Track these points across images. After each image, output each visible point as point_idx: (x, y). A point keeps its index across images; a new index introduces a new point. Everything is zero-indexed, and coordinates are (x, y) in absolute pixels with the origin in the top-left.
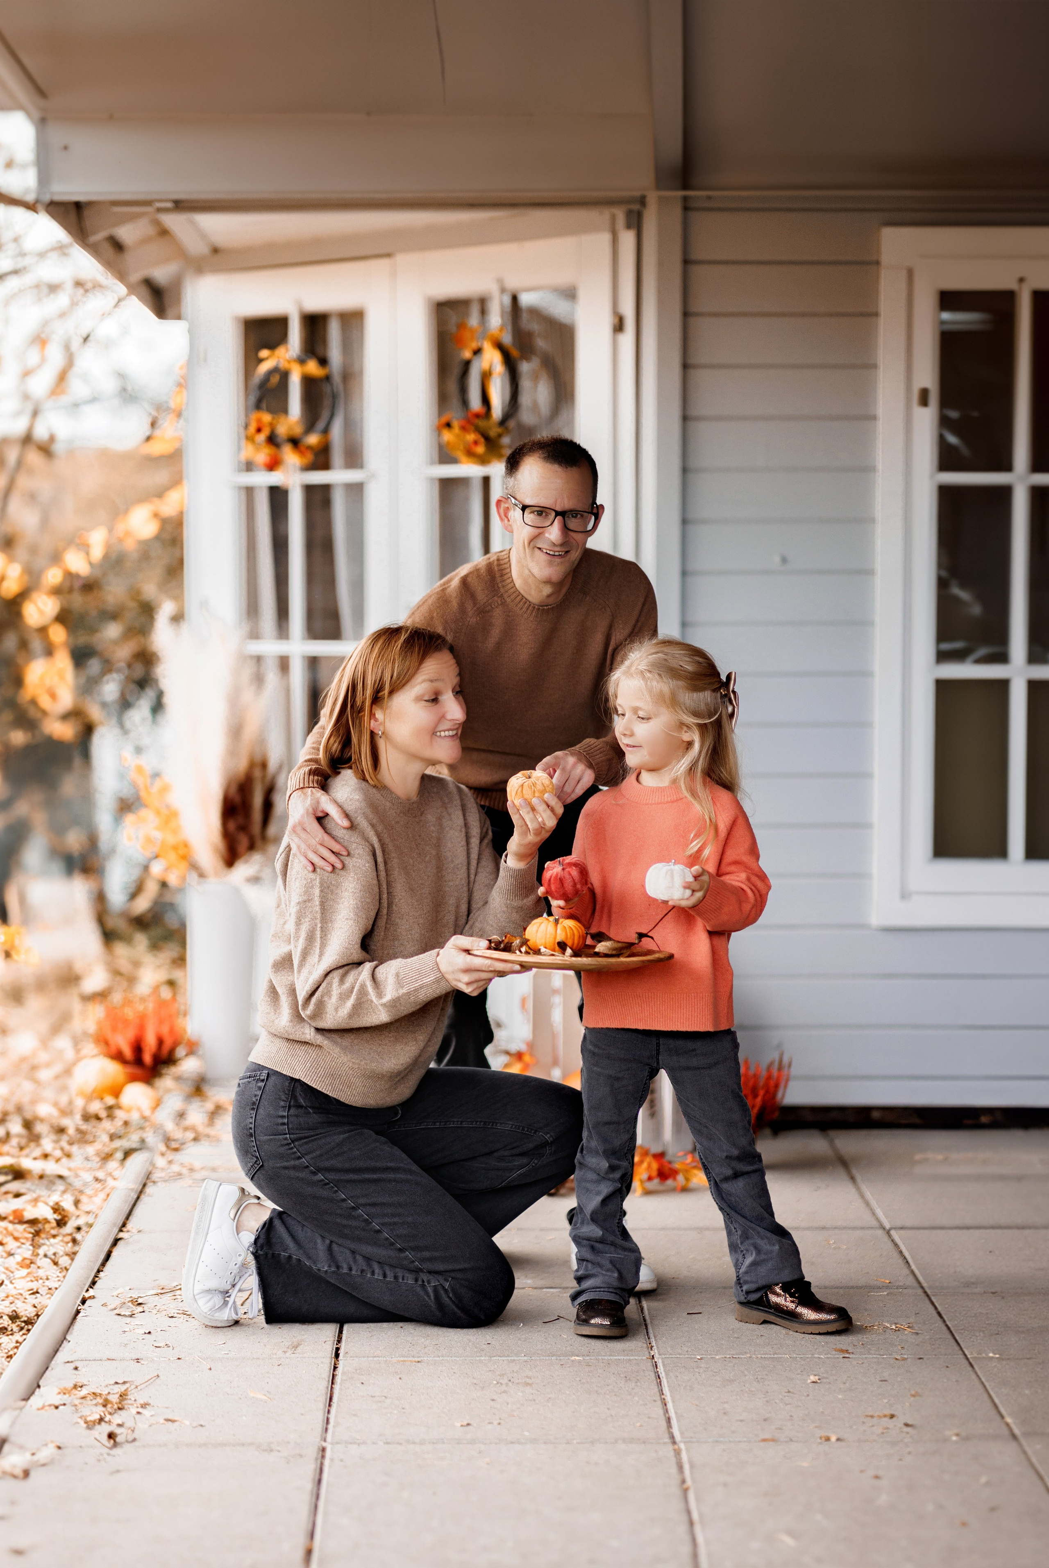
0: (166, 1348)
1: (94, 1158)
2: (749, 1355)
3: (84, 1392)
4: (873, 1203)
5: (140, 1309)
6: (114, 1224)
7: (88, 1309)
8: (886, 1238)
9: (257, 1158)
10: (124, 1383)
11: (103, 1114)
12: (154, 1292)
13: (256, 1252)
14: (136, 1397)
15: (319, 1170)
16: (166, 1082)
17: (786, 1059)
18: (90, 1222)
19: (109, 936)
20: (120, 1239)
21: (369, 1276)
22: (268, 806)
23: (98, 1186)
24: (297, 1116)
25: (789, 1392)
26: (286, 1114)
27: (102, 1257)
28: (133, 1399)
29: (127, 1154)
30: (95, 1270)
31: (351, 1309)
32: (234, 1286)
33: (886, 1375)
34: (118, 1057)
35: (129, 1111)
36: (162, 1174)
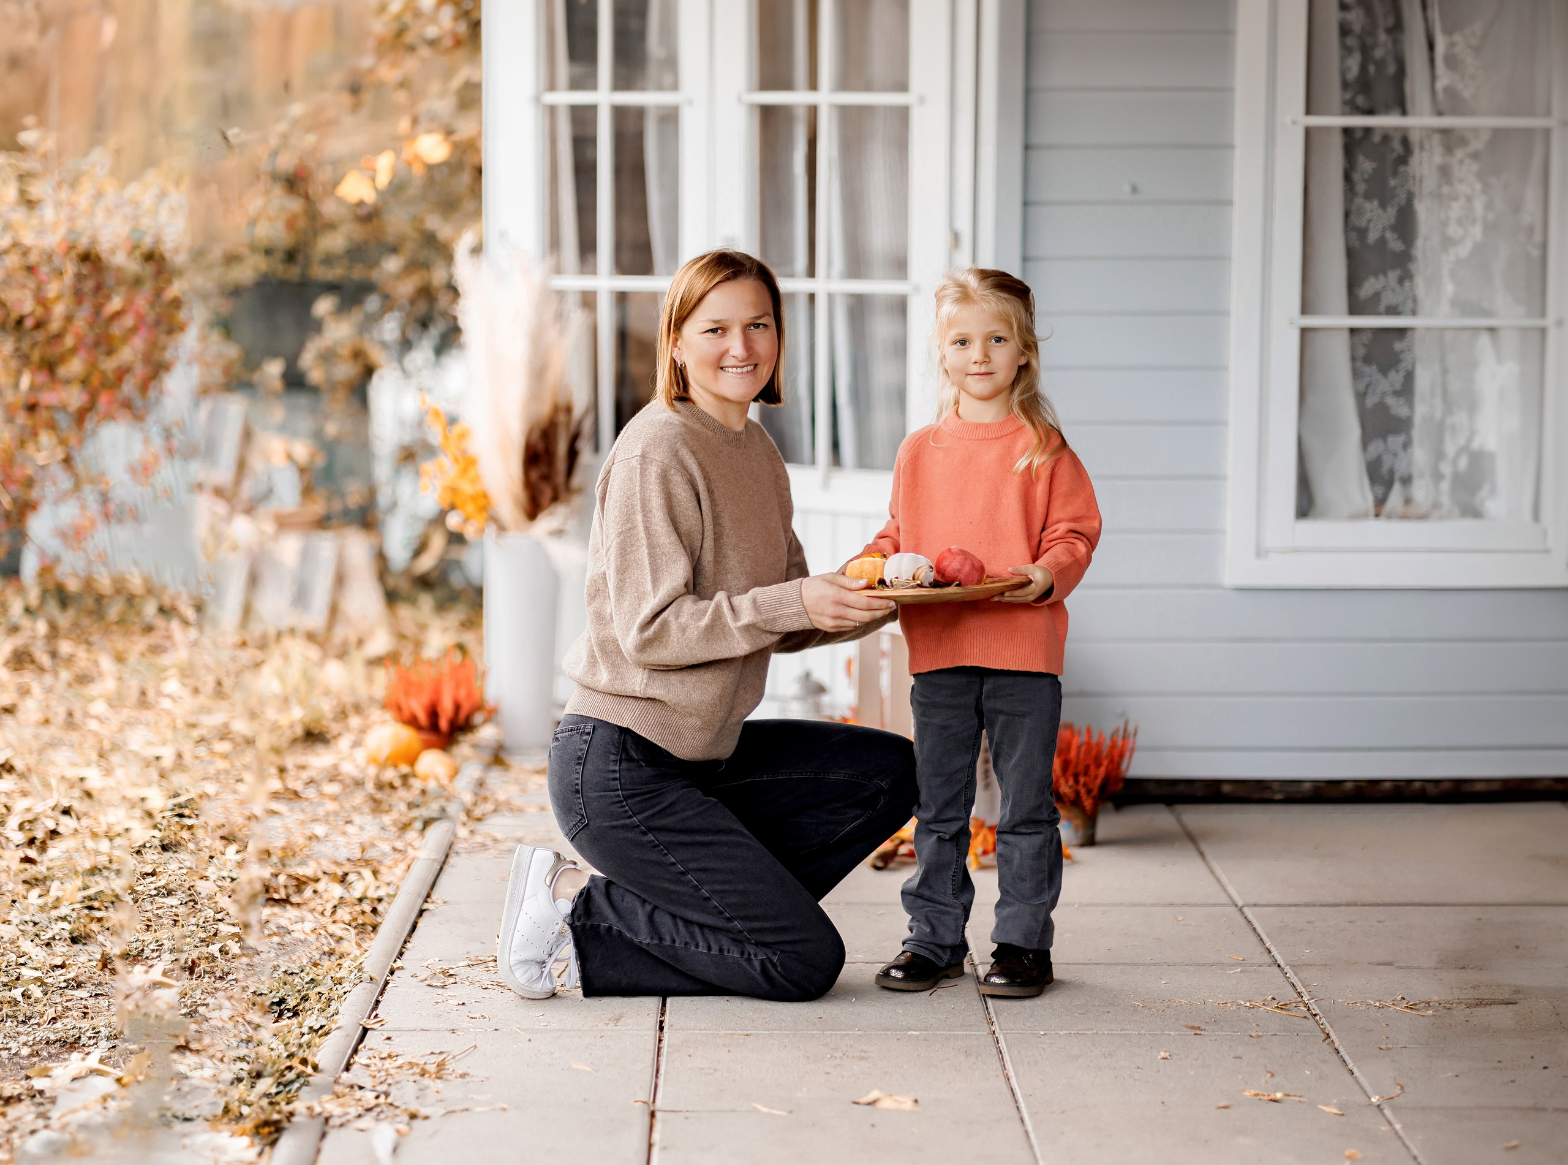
0: (481, 1020)
1: (391, 828)
2: (1095, 1031)
3: (400, 1061)
4: (1224, 879)
5: (452, 980)
6: (419, 895)
7: (396, 979)
8: (1238, 914)
9: (582, 815)
10: (441, 1053)
11: (397, 783)
12: (466, 963)
13: (573, 923)
14: (454, 1067)
15: (650, 829)
16: (464, 748)
17: (1131, 728)
18: (392, 893)
19: (392, 597)
20: (425, 910)
21: (693, 948)
22: (573, 454)
23: (398, 856)
24: (629, 770)
25: (1138, 1067)
26: (617, 768)
27: (408, 927)
28: (451, 1069)
29: (427, 823)
30: (402, 941)
31: (673, 982)
32: (550, 955)
33: (1240, 1050)
34: (412, 722)
35: (425, 779)
36: (465, 845)
